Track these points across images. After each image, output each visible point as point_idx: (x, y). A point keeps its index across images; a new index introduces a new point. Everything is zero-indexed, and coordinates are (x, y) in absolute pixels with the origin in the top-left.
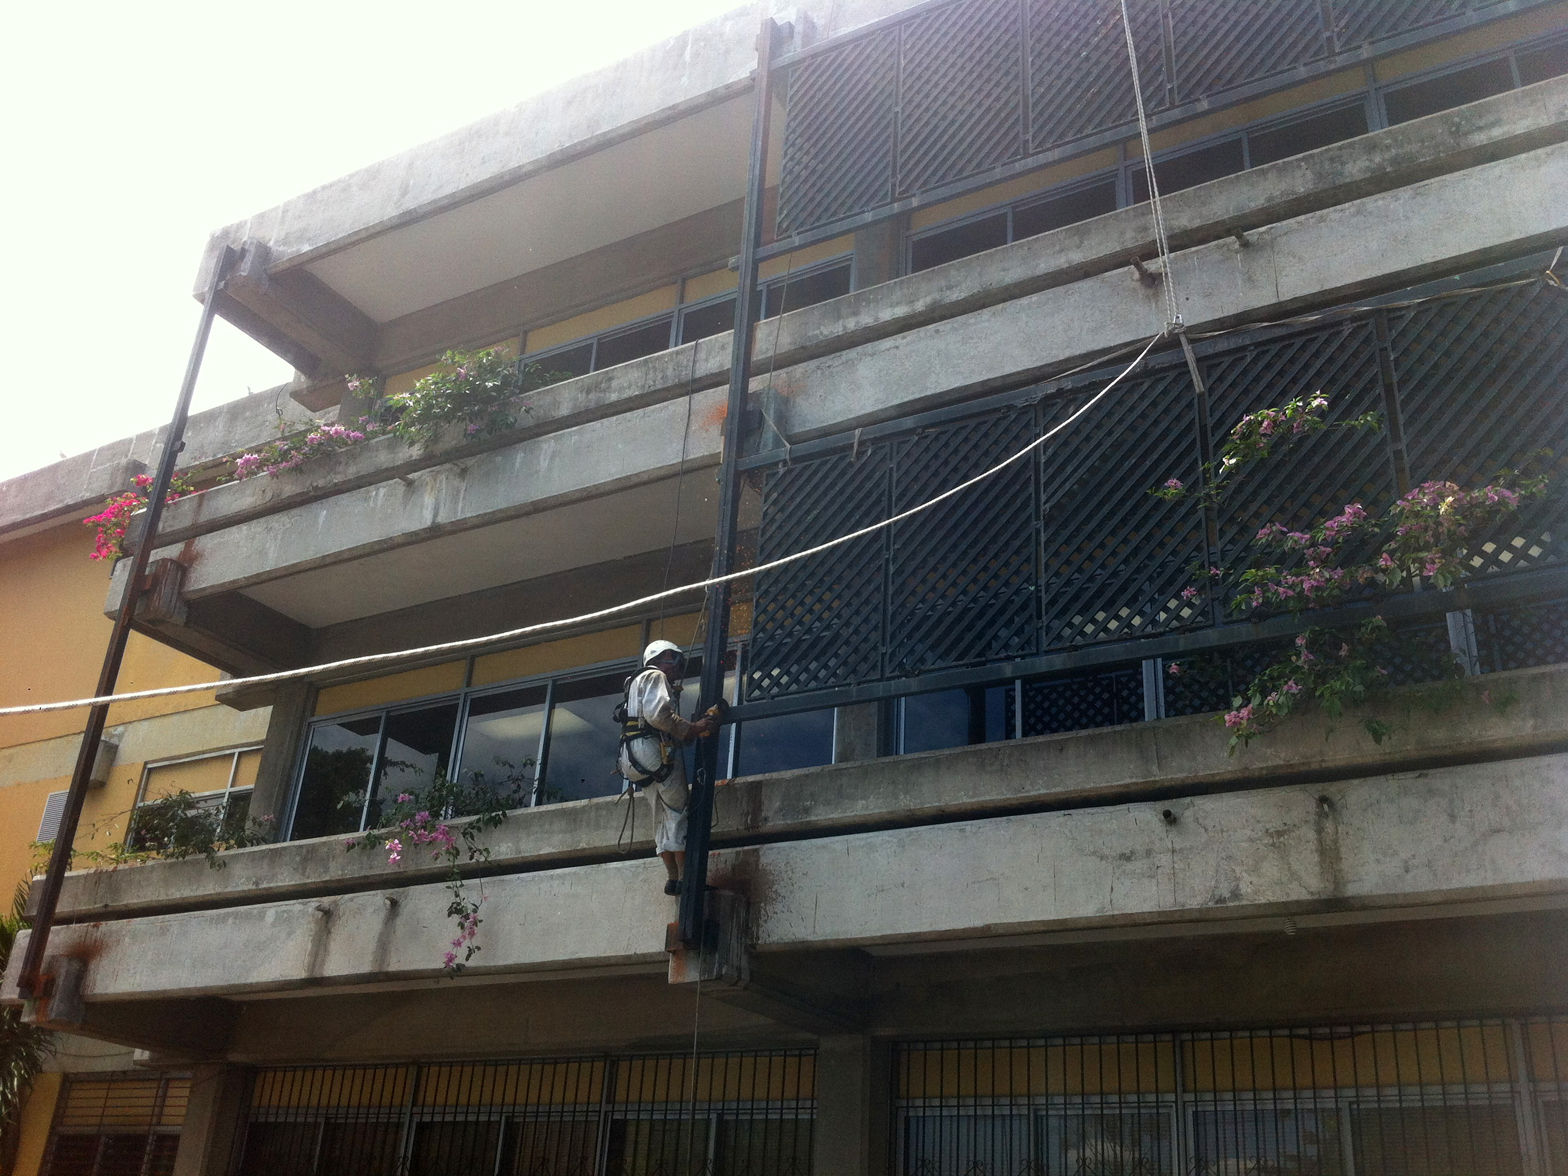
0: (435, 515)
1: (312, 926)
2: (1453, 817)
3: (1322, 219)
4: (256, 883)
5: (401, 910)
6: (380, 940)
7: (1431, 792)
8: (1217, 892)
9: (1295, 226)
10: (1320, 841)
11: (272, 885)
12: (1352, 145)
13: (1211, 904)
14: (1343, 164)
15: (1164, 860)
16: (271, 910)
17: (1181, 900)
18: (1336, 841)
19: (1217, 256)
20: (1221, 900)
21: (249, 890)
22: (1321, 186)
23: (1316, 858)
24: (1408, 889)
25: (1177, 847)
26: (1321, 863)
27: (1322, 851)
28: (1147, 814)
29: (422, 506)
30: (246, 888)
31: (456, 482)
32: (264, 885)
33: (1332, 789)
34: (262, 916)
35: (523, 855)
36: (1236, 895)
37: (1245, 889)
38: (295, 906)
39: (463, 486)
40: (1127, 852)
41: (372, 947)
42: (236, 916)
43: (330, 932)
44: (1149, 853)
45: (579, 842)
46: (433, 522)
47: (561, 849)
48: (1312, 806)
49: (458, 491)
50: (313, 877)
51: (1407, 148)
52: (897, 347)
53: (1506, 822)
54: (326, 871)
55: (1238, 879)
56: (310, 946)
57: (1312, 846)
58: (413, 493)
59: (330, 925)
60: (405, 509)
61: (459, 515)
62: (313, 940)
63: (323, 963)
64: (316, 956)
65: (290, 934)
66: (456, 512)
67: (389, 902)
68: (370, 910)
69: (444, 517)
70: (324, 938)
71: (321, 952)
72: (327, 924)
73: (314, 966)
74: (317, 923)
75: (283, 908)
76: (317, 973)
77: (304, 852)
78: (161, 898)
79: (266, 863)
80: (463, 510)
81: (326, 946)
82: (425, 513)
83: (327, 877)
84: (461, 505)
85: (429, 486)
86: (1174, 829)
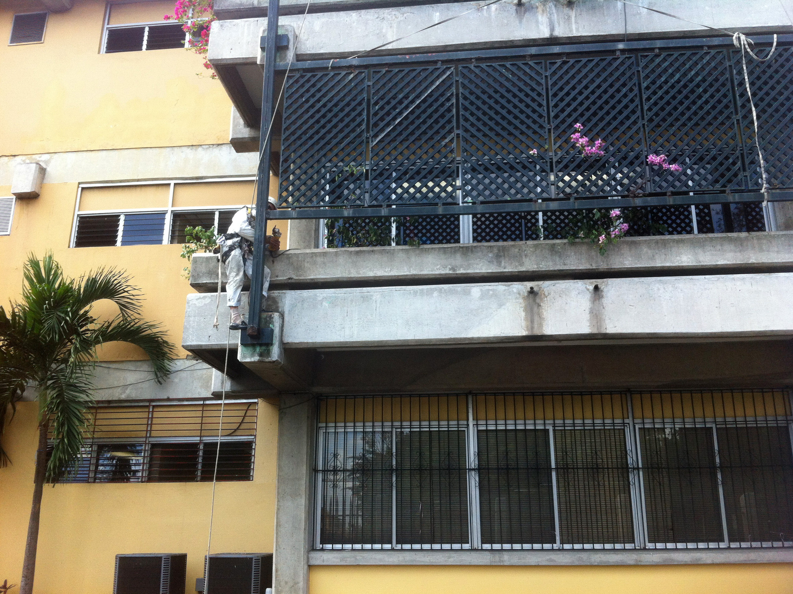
0: (552, 29)
1: (521, 301)
4: (453, 269)
5: (604, 294)
6: (591, 312)
11: (469, 271)
16: (476, 289)
21: (446, 274)
29: (537, 22)
30: (443, 272)
31: (566, 10)
32: (462, 271)
34: (467, 293)
35: (702, 264)
38: (500, 287)
39: (573, 14)
41: (586, 316)
42: (440, 291)
43: (539, 305)
45: (749, 258)
46: (551, 35)
47: (734, 262)
49: (569, 17)
50: (509, 268)
54: (522, 264)
56: (523, 314)
58: (525, 11)
59: (538, 301)
60: (520, 22)
61: (575, 34)
62: (525, 310)
63: (541, 325)
64: (532, 322)
65: (500, 305)
66: (571, 31)
67: (591, 288)
68: (574, 293)
69: (560, 32)
70: (535, 309)
71: (536, 318)
72: (534, 300)
73: (532, 328)
74: (524, 298)
75: (487, 287)
76: (537, 332)
77: (495, 250)
78: (352, 276)
79: (458, 256)
80: (577, 30)
81: (540, 315)
82: (541, 27)
83: (523, 269)
84: (574, 27)
85: (540, 10)
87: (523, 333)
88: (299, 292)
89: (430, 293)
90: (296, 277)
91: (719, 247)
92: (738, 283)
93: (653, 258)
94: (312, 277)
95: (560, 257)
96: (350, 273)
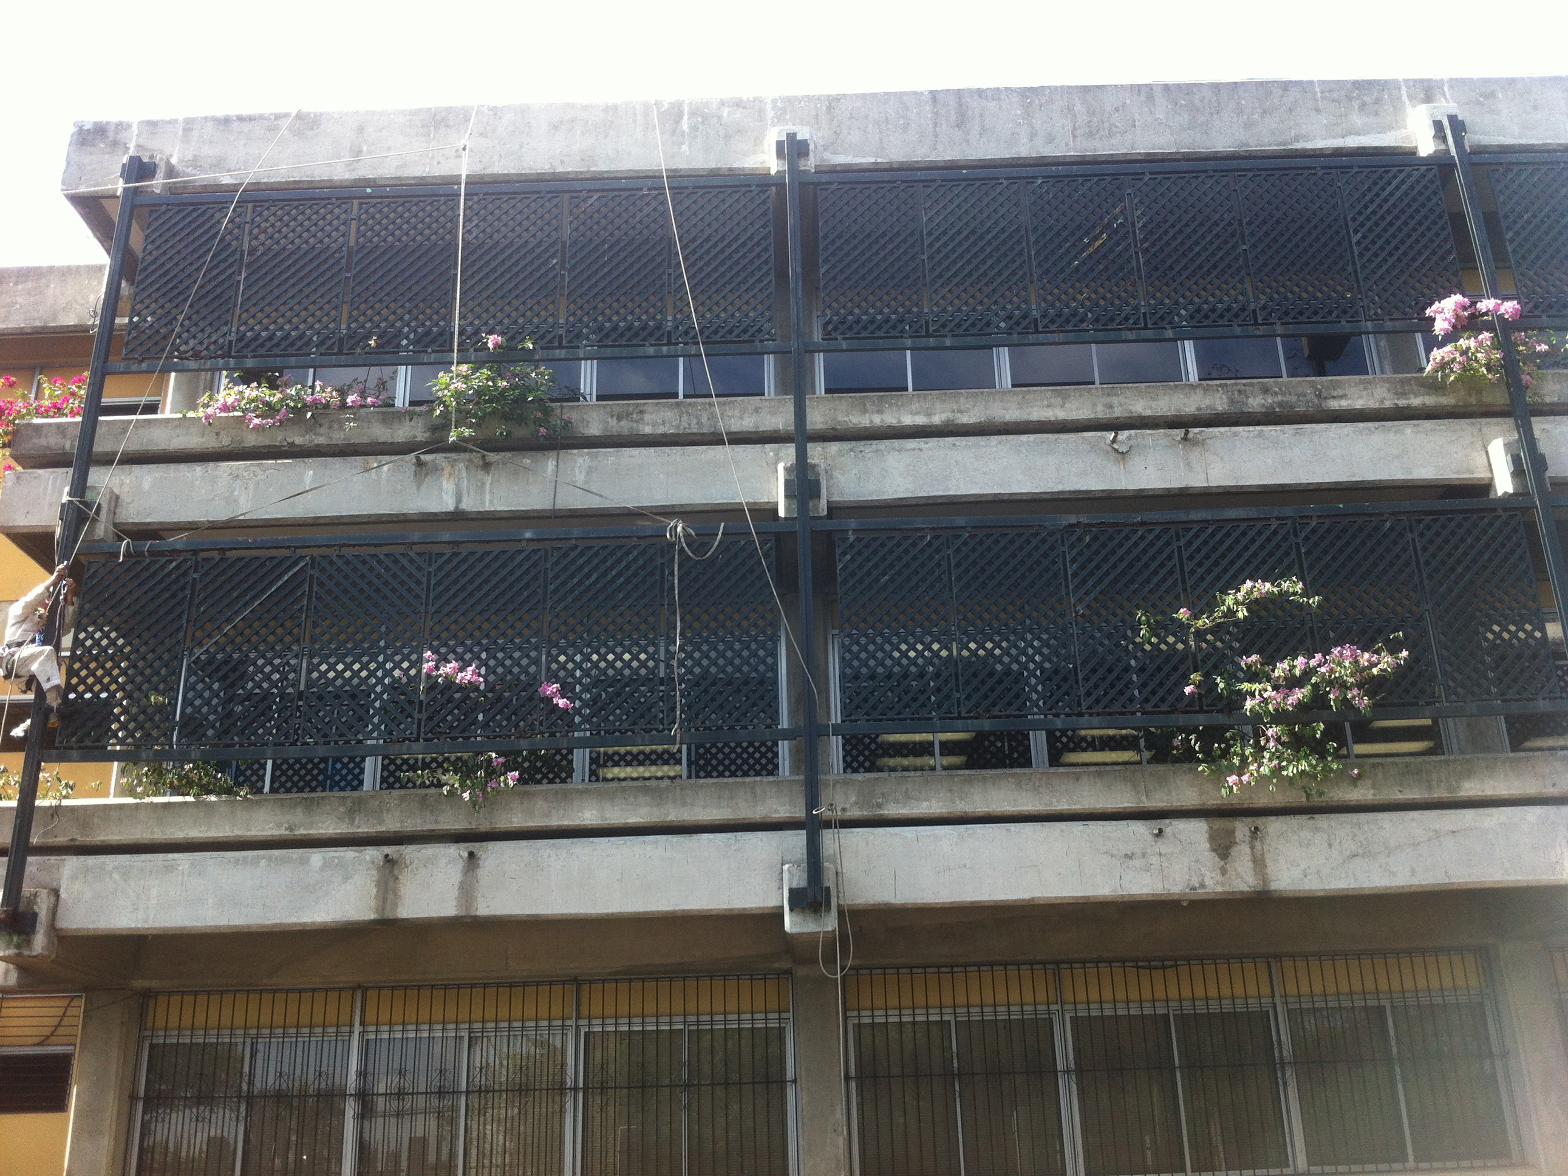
0: (459, 501)
1: (374, 872)
2: (1330, 845)
3: (1235, 434)
4: (290, 829)
5: (480, 863)
6: (461, 887)
7: (1318, 829)
8: (1191, 883)
9: (1218, 434)
10: (1253, 855)
11: (312, 831)
12: (1252, 385)
13: (1187, 890)
14: (1247, 397)
15: (1155, 860)
16: (318, 856)
17: (1166, 886)
18: (1263, 855)
19: (1164, 442)
20: (1194, 888)
21: (281, 835)
22: (1233, 409)
23: (1251, 864)
24: (1307, 888)
25: (1163, 852)
26: (1255, 869)
27: (1255, 860)
28: (1140, 829)
29: (441, 489)
30: (277, 833)
31: (480, 474)
32: (302, 831)
33: (1260, 821)
34: (305, 861)
35: (607, 822)
36: (1202, 885)
37: (1209, 882)
38: (349, 854)
39: (488, 479)
40: (1129, 853)
41: (454, 892)
42: (270, 859)
43: (397, 878)
44: (1144, 855)
45: (668, 814)
46: (457, 507)
47: (646, 820)
48: (1248, 831)
49: (483, 484)
50: (364, 827)
51: (1288, 398)
53: (1360, 851)
54: (381, 822)
55: (1203, 876)
56: (374, 891)
57: (1248, 858)
58: (427, 474)
59: (396, 872)
60: (418, 488)
61: (488, 507)
62: (378, 885)
63: (395, 906)
64: (385, 900)
65: (346, 878)
66: (483, 503)
67: (465, 855)
68: (443, 861)
69: (469, 505)
70: (391, 884)
71: (390, 896)
72: (391, 871)
73: (384, 909)
74: (378, 869)
75: (332, 854)
76: (389, 915)
77: (349, 803)
78: (156, 836)
79: (299, 811)
80: (491, 502)
81: (395, 891)
82: (445, 497)
83: (383, 829)
84: (487, 497)
85: (446, 472)
86: (1160, 840)
87: (373, 916)
88: (82, 858)
89: (255, 862)
90: (81, 839)
91: (632, 799)
92: (649, 847)
93: (548, 814)
94: (102, 838)
95: (431, 812)
96: (152, 833)
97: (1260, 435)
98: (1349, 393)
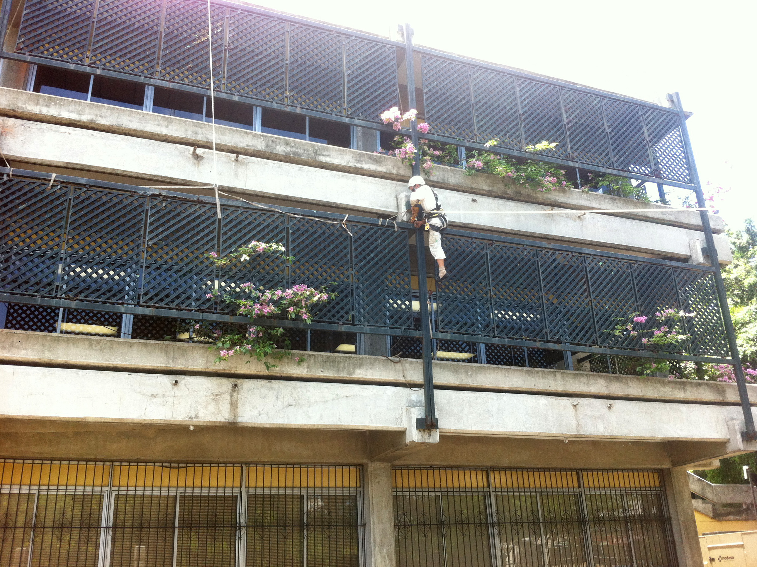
2: (277, 398)
3: (266, 164)
7: (272, 388)
8: (190, 415)
9: (256, 161)
10: (231, 400)
12: (280, 139)
13: (187, 419)
14: (276, 145)
15: (170, 399)
17: (174, 416)
18: (237, 401)
19: (225, 159)
20: (191, 418)
22: (267, 150)
23: (229, 406)
24: (259, 422)
25: (176, 395)
26: (230, 409)
27: (231, 404)
28: (165, 379)
33: (239, 381)
36: (197, 416)
37: (201, 415)
40: (155, 394)
44: (164, 396)
48: (230, 387)
51: (299, 150)
52: (70, 134)
53: (294, 403)
55: (198, 410)
57: (228, 401)
86: (176, 388)
97: (279, 167)
98: (331, 155)
